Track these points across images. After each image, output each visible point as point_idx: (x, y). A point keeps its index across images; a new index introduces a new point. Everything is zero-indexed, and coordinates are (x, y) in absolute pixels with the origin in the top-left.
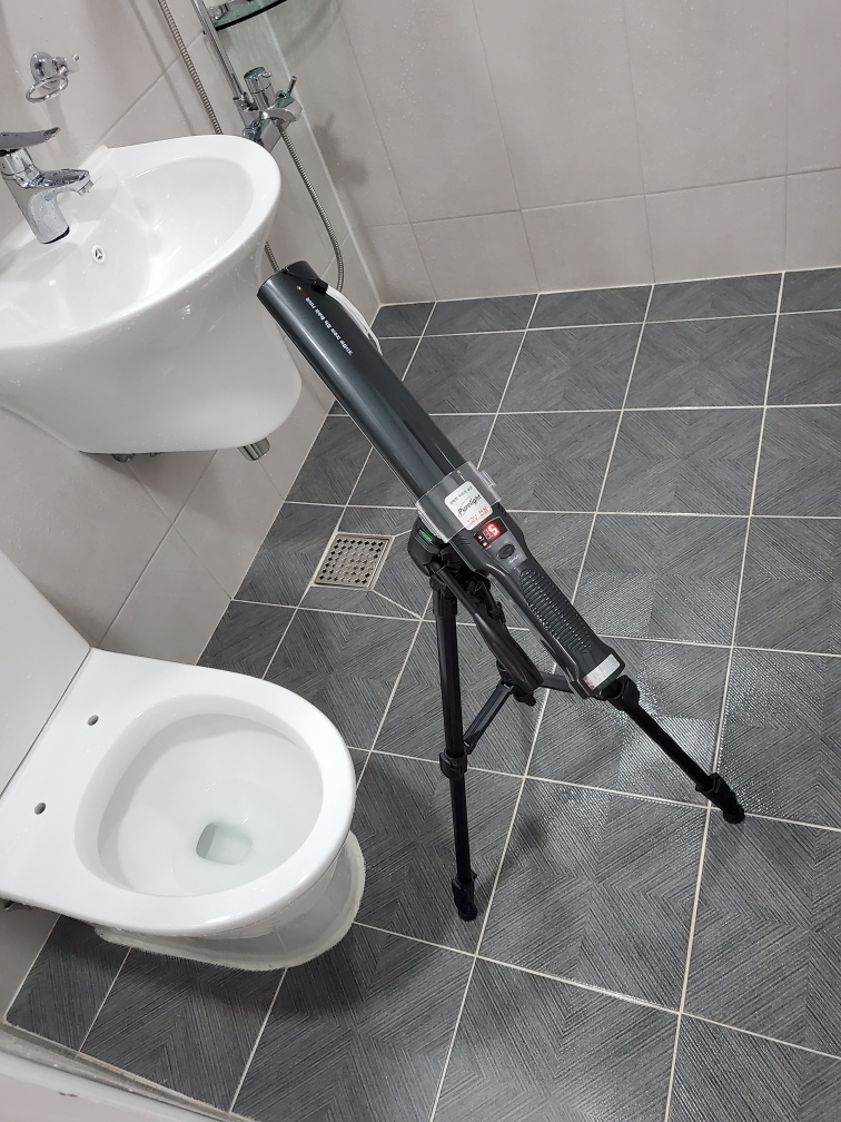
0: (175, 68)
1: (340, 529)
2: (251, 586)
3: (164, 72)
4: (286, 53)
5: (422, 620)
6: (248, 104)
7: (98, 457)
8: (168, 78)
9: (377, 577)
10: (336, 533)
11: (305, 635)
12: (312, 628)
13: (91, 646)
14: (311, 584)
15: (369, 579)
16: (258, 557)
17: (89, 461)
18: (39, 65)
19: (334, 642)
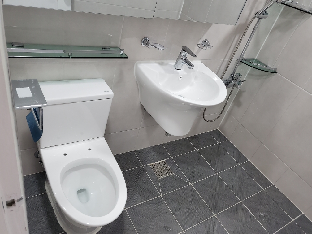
0: (227, 60)
1: (166, 160)
2: (139, 152)
3: (224, 59)
4: (249, 74)
5: (161, 196)
6: (233, 77)
7: (142, 106)
8: (224, 60)
9: (162, 178)
10: (164, 160)
11: (138, 173)
12: (141, 173)
13: (104, 136)
14: (150, 164)
15: (161, 176)
16: (146, 148)
17: (140, 105)
18: (205, 42)
19: (142, 180)
